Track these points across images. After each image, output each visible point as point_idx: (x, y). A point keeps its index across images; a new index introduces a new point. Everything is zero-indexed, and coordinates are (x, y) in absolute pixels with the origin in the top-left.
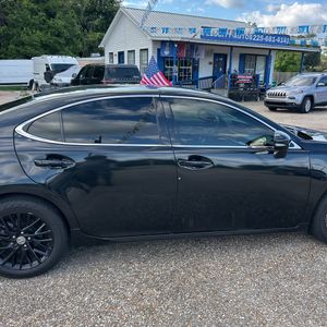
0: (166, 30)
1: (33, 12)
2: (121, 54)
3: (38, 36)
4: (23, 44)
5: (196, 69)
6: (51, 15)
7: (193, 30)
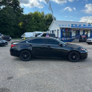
0: (63, 25)
1: (34, 22)
2: (53, 31)
3: (35, 27)
4: (32, 29)
5: (71, 34)
6: (38, 22)
7: (69, 25)
